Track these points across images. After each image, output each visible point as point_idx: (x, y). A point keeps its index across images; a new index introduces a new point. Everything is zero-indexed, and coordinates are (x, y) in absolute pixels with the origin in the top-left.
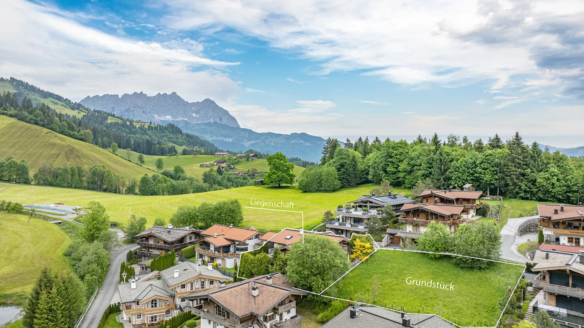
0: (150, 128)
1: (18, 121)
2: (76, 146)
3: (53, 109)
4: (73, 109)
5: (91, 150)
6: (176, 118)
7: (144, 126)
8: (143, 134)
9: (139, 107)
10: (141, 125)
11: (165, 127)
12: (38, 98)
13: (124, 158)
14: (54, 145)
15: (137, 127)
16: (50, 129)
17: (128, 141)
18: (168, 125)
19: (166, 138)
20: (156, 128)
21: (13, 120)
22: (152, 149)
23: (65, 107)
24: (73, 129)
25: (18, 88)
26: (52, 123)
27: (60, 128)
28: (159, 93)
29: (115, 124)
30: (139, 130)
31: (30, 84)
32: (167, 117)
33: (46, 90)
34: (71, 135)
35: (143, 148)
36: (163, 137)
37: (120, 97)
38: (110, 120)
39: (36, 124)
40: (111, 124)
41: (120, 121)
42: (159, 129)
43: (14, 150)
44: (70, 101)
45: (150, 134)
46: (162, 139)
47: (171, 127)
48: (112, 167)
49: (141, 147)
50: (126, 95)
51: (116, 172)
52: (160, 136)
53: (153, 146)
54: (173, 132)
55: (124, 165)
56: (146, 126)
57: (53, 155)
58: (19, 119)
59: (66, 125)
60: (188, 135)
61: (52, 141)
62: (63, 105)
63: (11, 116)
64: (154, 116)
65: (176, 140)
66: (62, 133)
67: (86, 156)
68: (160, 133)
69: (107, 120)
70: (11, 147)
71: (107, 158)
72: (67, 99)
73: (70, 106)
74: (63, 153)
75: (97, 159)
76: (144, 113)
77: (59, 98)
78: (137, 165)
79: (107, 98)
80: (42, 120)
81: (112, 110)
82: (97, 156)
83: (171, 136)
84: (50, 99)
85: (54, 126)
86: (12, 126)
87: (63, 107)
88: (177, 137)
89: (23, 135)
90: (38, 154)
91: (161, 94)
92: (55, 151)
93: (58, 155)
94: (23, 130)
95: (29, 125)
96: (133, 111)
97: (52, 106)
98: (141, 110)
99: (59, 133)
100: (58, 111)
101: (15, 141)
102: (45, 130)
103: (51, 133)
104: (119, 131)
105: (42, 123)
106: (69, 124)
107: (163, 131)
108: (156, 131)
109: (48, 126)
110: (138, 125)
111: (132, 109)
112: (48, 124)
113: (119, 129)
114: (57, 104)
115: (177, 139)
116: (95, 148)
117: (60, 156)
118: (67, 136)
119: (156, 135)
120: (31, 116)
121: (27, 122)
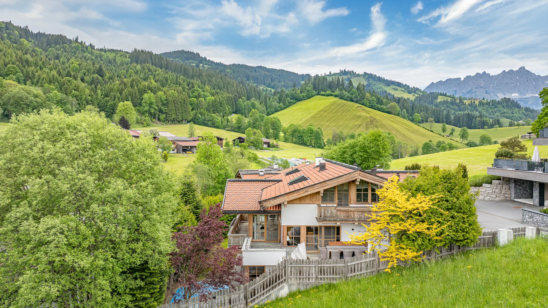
0: (481, 103)
1: (340, 99)
2: (378, 118)
3: (392, 94)
4: (410, 93)
5: (392, 121)
6: (524, 95)
7: (474, 102)
8: (473, 110)
9: (481, 87)
10: (471, 102)
11: (499, 102)
12: (383, 87)
13: (426, 129)
14: (360, 117)
15: (467, 104)
16: (362, 104)
17: (448, 116)
18: (502, 99)
19: (499, 114)
20: (488, 104)
21: (336, 99)
22: (473, 122)
23: (404, 92)
24: (381, 103)
25: (369, 80)
26: (363, 99)
27: (370, 103)
28: (504, 71)
29: (444, 102)
30: (469, 107)
31: (377, 76)
32: (513, 95)
33: (389, 80)
34: (379, 109)
35: (463, 122)
36: (496, 113)
37: (462, 79)
38: (440, 99)
39: (352, 101)
40: (440, 102)
41: (449, 99)
42: (491, 104)
43: (329, 123)
44: (408, 86)
45: (480, 109)
46: (494, 114)
47: (505, 101)
48: (407, 136)
49: (461, 121)
50: (468, 77)
51: (410, 140)
52: (492, 111)
53: (474, 120)
54: (508, 107)
55: (422, 135)
56: (477, 102)
57: (356, 125)
58: (340, 98)
59: (375, 99)
60: (527, 109)
61: (359, 114)
62: (402, 91)
63: (336, 96)
64: (498, 95)
65: (511, 115)
66: (372, 107)
67: (383, 126)
68: (492, 109)
69: (437, 99)
70: (328, 121)
71: (406, 128)
72: (406, 85)
73: (408, 90)
74: (364, 124)
75: (394, 128)
76: (486, 93)
77: (399, 84)
78: (439, 135)
79: (450, 82)
80: (356, 97)
81: (454, 93)
82: (395, 126)
83: (505, 111)
84: (393, 86)
85: (365, 101)
86: (333, 104)
87: (402, 92)
88: (512, 112)
89: (339, 110)
90: (345, 125)
91: (506, 71)
92: (358, 122)
93: (360, 126)
94: (339, 107)
95: (345, 102)
96: (476, 92)
97: (392, 92)
98: (483, 91)
99: (369, 107)
100: (396, 96)
101: (332, 116)
102: (357, 105)
103: (360, 107)
104: (448, 109)
105: (356, 99)
106: (378, 99)
107: (496, 106)
108: (487, 106)
109: (361, 102)
110: (467, 102)
111: (474, 90)
112: (360, 100)
113: (448, 107)
114: (397, 90)
115: (512, 113)
116: (397, 119)
117: (361, 127)
118: (375, 109)
119: (487, 111)
120: (349, 95)
121: (345, 100)
